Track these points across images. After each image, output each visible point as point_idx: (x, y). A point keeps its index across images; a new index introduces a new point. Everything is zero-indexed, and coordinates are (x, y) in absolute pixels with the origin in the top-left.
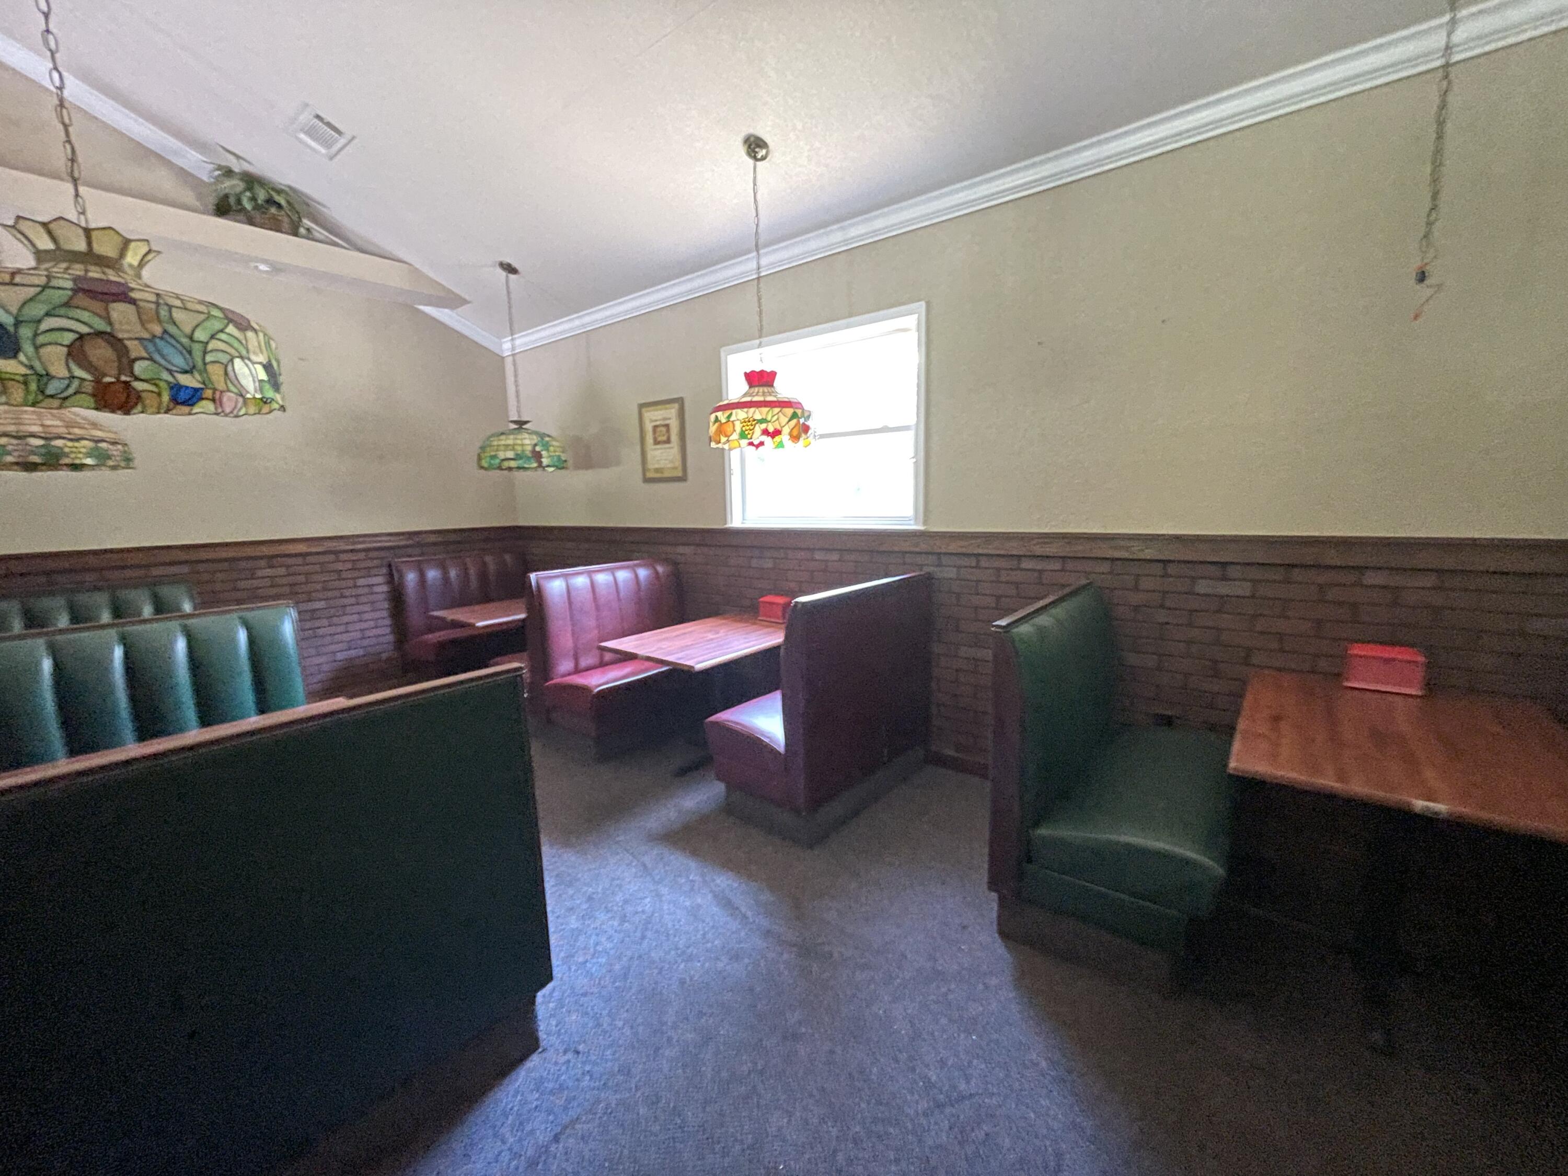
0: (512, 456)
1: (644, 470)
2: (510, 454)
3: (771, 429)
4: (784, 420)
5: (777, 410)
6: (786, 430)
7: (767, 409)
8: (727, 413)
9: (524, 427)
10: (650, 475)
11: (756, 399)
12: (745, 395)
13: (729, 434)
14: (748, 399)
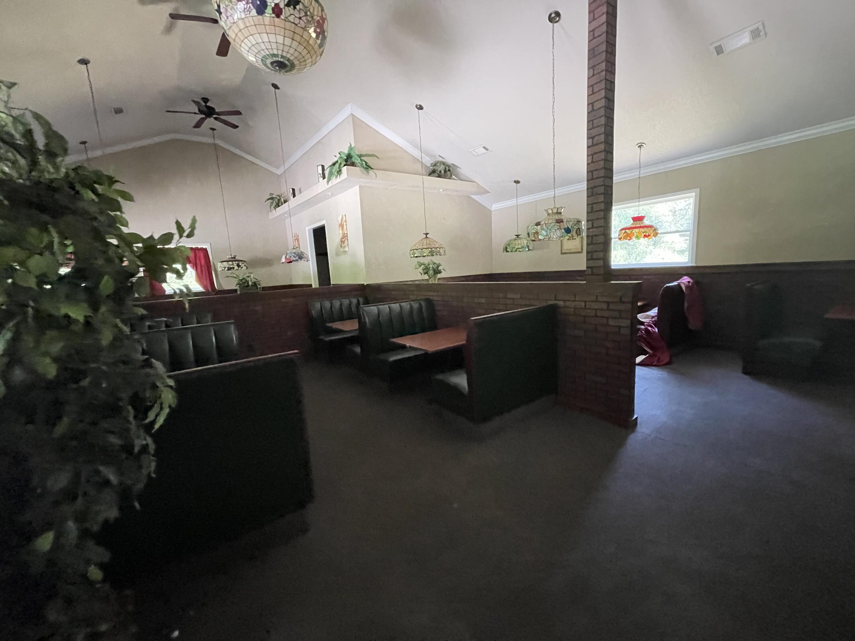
0: (521, 247)
1: (561, 250)
2: (520, 247)
3: (647, 234)
4: (651, 231)
5: (649, 229)
6: (652, 235)
7: (646, 229)
8: (631, 230)
9: (519, 237)
10: (563, 252)
11: (637, 226)
12: (632, 224)
13: (631, 237)
14: (634, 226)
